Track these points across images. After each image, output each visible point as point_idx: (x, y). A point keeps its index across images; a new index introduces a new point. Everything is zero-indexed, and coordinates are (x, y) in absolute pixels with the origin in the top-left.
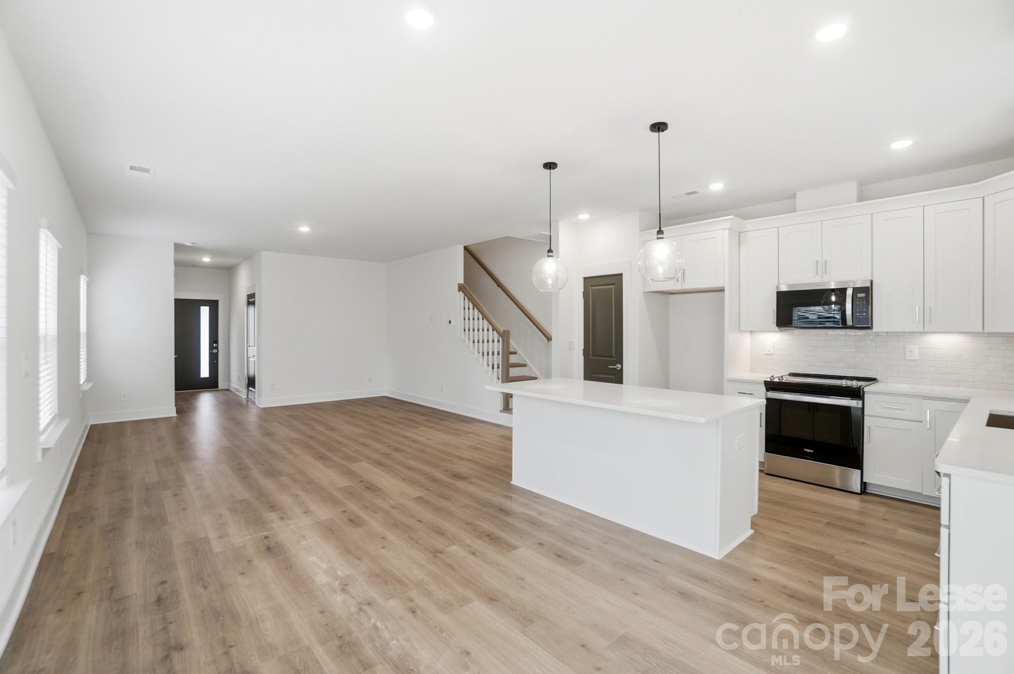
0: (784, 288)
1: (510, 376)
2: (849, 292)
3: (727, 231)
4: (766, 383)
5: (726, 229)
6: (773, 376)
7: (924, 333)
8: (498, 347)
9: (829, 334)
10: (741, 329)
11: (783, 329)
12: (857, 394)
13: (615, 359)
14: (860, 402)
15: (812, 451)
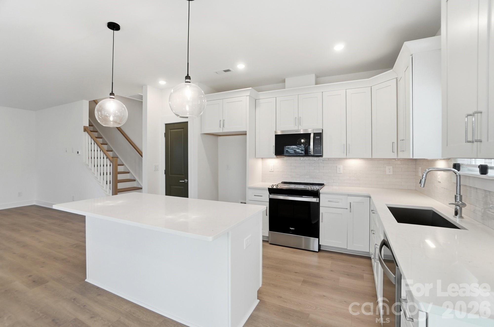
0: (279, 133)
1: (118, 188)
2: (312, 136)
3: (248, 97)
4: (269, 189)
5: (248, 96)
6: (273, 185)
7: (346, 159)
8: (109, 169)
9: (301, 159)
10: (256, 157)
11: (278, 156)
12: (316, 194)
13: (184, 176)
14: (318, 199)
15: (294, 229)
